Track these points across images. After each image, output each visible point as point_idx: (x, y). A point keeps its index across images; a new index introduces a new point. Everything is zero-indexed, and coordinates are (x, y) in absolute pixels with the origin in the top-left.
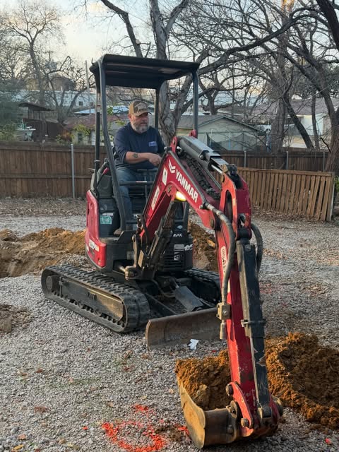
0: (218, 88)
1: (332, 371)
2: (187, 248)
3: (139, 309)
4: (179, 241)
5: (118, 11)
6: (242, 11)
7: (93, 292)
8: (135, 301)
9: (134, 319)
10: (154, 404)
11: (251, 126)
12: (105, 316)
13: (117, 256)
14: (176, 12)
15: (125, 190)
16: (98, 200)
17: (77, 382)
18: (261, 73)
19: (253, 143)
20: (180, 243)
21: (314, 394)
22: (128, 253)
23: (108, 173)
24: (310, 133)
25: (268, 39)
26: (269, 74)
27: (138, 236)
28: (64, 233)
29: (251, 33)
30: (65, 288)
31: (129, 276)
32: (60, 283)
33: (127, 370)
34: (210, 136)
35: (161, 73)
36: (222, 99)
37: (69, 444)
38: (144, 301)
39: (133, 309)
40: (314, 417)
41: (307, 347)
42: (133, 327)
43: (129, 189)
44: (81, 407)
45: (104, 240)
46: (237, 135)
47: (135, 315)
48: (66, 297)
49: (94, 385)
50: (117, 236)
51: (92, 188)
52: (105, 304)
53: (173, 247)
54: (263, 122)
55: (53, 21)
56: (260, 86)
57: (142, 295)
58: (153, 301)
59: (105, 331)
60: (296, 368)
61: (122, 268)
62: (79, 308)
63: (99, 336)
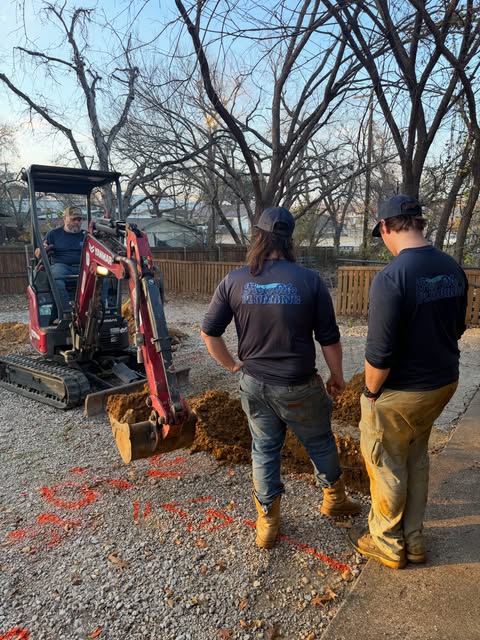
0: (161, 195)
1: (239, 418)
2: (123, 330)
3: (79, 387)
4: (115, 325)
5: (61, 128)
6: (175, 132)
7: (37, 376)
8: (76, 380)
9: (75, 396)
10: (89, 466)
11: (192, 227)
12: (49, 396)
13: (56, 343)
14: (115, 130)
15: (61, 283)
16: (36, 294)
17: (20, 456)
18: (196, 183)
19: (192, 241)
20: (116, 326)
21: (225, 437)
22: (68, 339)
23: (43, 269)
24: (238, 231)
25: (195, 154)
26: (201, 184)
27: (74, 324)
28: (17, 325)
29: (183, 150)
30: (12, 375)
31: (69, 359)
32: (7, 371)
33: (67, 439)
34: (157, 236)
35: (89, 181)
36: (164, 204)
37: (8, 511)
38: (84, 379)
39: (73, 387)
40: (222, 455)
41: (220, 401)
42: (75, 404)
43: (66, 282)
44: (23, 477)
45: (43, 329)
46: (178, 234)
47: (76, 392)
48: (14, 383)
49: (36, 457)
50: (56, 325)
51: (31, 283)
52: (49, 386)
53: (109, 331)
54: (202, 223)
55: (6, 137)
56: (197, 193)
57: (81, 374)
58: (94, 379)
59: (50, 409)
60: (210, 419)
61: (62, 353)
62: (26, 391)
63: (44, 414)
